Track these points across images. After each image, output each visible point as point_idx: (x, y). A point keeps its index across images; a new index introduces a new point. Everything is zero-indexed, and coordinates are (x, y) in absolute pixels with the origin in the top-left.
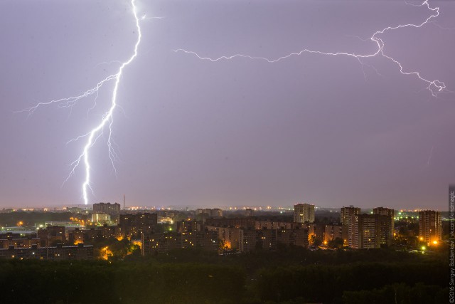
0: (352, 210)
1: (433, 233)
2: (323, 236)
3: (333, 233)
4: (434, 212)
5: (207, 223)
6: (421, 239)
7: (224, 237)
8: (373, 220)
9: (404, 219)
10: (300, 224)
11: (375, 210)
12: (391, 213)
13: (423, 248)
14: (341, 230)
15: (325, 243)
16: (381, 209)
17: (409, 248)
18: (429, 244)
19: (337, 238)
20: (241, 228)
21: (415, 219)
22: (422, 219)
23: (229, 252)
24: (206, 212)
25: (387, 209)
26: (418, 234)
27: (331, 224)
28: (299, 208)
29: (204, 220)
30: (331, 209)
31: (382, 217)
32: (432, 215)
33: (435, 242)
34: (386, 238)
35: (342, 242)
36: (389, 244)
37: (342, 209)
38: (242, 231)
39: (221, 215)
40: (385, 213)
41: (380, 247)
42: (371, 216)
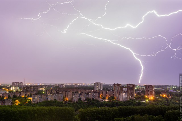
0: (118, 85)
1: (151, 94)
2: (106, 96)
3: (110, 94)
4: (151, 86)
5: (58, 90)
6: (146, 97)
7: (66, 96)
8: (127, 89)
9: (139, 88)
10: (97, 91)
11: (127, 85)
12: (134, 86)
13: (147, 100)
14: (113, 93)
15: (107, 98)
16: (130, 84)
17: (141, 100)
18: (149, 99)
19: (112, 96)
20: (73, 92)
21: (144, 89)
22: (147, 89)
23: (67, 102)
24: (58, 86)
25: (132, 84)
26: (145, 95)
27: (109, 90)
28: (96, 84)
29: (57, 89)
30: (110, 84)
31: (130, 88)
32: (151, 87)
33: (152, 98)
34: (132, 97)
35: (114, 98)
36: (133, 99)
37: (114, 84)
38: (73, 93)
39: (64, 87)
40: (131, 86)
41: (129, 100)
42: (126, 87)
